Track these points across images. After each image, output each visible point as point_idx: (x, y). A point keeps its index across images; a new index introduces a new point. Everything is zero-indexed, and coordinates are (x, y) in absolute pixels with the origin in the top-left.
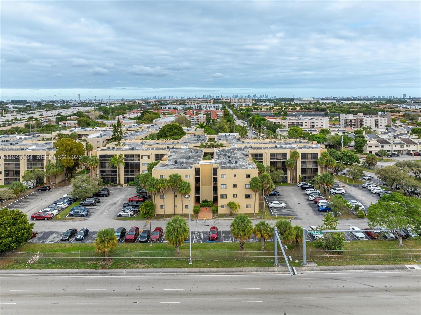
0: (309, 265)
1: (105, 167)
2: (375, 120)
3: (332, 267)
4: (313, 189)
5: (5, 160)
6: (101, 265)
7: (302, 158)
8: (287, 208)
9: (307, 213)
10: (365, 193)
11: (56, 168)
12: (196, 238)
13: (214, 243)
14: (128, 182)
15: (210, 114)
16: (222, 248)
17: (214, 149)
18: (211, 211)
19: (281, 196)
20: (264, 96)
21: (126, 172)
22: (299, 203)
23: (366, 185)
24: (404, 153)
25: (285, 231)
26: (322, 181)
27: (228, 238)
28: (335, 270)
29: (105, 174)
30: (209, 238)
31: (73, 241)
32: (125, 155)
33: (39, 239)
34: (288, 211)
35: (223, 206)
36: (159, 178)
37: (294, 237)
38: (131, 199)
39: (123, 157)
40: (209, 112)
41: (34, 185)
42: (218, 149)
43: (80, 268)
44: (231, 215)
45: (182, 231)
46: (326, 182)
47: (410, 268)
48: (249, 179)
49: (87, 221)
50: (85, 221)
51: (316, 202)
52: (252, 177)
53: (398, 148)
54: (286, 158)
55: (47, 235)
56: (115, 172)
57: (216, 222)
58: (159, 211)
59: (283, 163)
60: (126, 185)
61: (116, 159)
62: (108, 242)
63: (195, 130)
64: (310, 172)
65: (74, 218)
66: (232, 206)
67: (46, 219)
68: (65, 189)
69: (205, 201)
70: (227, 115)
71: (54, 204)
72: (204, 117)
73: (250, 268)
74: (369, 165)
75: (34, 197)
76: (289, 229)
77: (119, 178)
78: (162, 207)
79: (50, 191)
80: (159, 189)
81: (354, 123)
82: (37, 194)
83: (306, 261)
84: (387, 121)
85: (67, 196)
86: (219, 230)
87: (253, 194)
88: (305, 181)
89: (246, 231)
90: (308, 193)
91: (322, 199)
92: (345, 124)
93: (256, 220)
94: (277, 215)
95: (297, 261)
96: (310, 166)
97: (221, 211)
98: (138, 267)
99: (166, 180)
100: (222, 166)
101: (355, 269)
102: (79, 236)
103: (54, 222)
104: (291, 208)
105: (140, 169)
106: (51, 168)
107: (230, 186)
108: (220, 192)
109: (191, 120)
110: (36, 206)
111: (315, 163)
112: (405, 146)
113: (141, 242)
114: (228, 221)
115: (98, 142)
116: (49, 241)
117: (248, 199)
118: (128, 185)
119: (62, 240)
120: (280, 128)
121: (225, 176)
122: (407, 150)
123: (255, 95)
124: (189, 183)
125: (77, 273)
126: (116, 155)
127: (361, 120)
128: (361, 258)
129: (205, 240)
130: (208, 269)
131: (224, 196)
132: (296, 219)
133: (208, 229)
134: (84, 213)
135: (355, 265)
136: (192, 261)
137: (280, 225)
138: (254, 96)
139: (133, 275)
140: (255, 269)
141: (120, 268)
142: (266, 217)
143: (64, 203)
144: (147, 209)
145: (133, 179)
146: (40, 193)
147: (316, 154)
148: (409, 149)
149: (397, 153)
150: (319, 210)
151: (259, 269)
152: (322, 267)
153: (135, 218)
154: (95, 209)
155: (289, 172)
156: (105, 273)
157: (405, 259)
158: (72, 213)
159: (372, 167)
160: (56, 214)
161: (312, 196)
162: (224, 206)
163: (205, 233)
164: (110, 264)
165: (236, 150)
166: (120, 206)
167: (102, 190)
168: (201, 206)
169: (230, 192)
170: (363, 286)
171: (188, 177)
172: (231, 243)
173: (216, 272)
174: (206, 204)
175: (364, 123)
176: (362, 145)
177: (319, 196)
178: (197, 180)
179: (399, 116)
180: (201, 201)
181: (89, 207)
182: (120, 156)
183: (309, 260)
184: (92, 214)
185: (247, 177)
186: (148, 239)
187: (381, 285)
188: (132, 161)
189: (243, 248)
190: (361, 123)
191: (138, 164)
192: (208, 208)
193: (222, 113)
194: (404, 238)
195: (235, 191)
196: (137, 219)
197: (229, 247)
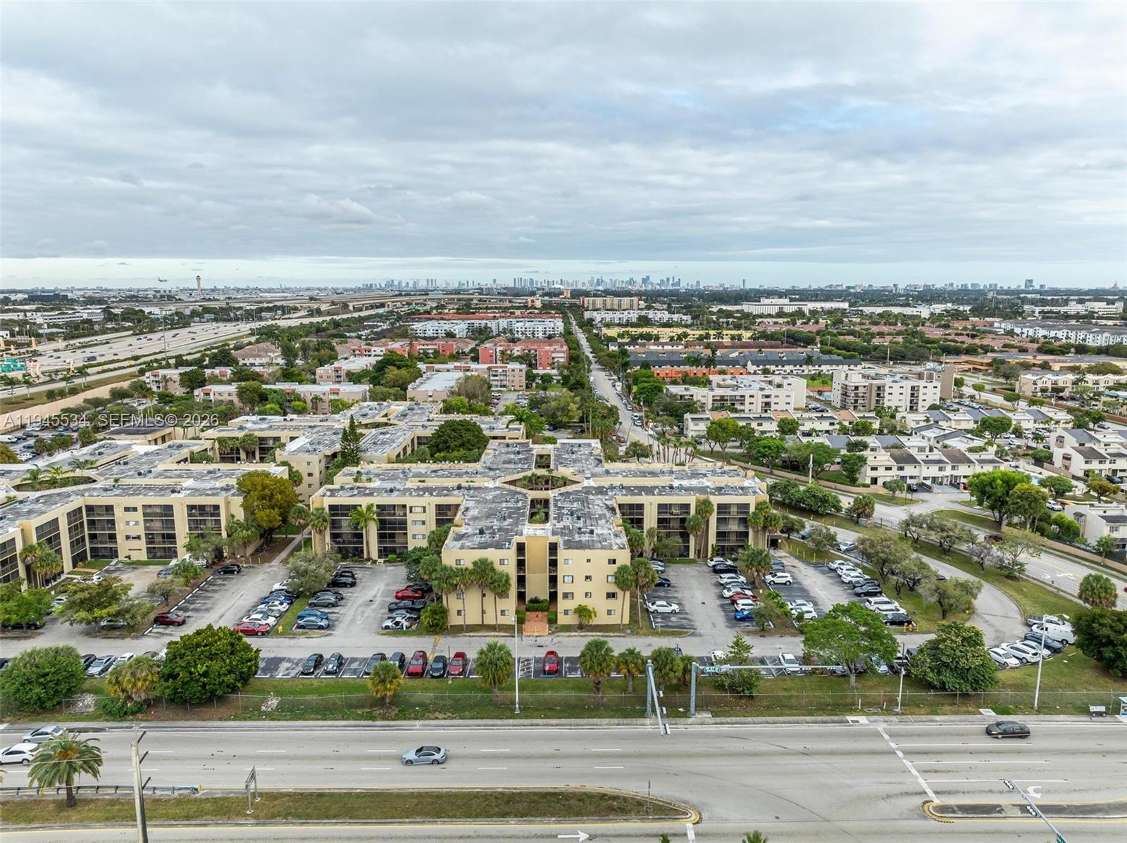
0: (700, 716)
1: (340, 527)
2: (913, 388)
3: (734, 719)
4: (733, 575)
5: (145, 515)
6: (379, 714)
7: (718, 513)
8: (681, 614)
9: (713, 624)
10: (831, 581)
11: (247, 530)
12: (523, 670)
13: (553, 679)
14: (386, 556)
15: (536, 355)
16: (567, 689)
17: (550, 492)
18: (546, 620)
19: (674, 587)
20: (671, 282)
21: (381, 537)
22: (703, 603)
23: (834, 566)
24: (945, 482)
25: (665, 666)
26: (749, 562)
27: (576, 670)
28: (737, 723)
29: (340, 540)
30: (545, 671)
31: (321, 674)
32: (378, 506)
33: (265, 671)
34: (682, 619)
35: (566, 612)
36: (454, 566)
37: (679, 674)
38: (400, 595)
39: (375, 509)
40: (532, 352)
41: (207, 562)
42: (557, 490)
43: (347, 719)
44: (581, 627)
45: (504, 665)
46: (755, 564)
47: (852, 721)
48: (614, 568)
49: (331, 637)
50: (328, 638)
51: (734, 602)
52: (618, 564)
53: (933, 471)
54: (688, 513)
55: (274, 663)
56: (361, 536)
57: (555, 640)
58: (455, 620)
59: (683, 521)
60: (382, 560)
61: (360, 514)
62: (391, 682)
63: (505, 426)
64: (733, 538)
65: (306, 633)
66: (582, 611)
67: (260, 634)
68: (269, 570)
69: (535, 601)
70: (575, 358)
71: (262, 604)
72: (521, 370)
73: (608, 720)
74: (859, 516)
75: (215, 588)
76: (672, 663)
77: (368, 548)
78: (459, 612)
79: (242, 573)
80: (456, 585)
81: (864, 393)
82: (219, 582)
83: (696, 710)
84: (938, 391)
85: (281, 587)
86: (559, 655)
87: (620, 593)
88: (723, 555)
89: (604, 665)
90: (723, 582)
91: (747, 597)
92: (842, 394)
93: (624, 637)
94: (661, 627)
95: (681, 710)
96: (734, 527)
97: (562, 620)
98: (436, 718)
99: (466, 569)
100: (566, 538)
101: (768, 723)
102: (331, 666)
103: (275, 640)
104: (687, 613)
105: (408, 532)
106: (236, 530)
107: (580, 579)
108: (562, 588)
109: (492, 378)
110: (229, 606)
111: (744, 521)
112: (949, 468)
113: (433, 677)
114: (575, 638)
115: (309, 463)
116: (281, 674)
117: (611, 601)
118: (385, 562)
119: (303, 673)
120: (691, 413)
121: (570, 562)
122: (952, 476)
123: (648, 278)
124: (507, 576)
125: (346, 726)
126: (361, 506)
127: (879, 388)
128: (783, 706)
129: (537, 673)
130: (545, 721)
131: (570, 596)
132: (693, 635)
133: (541, 654)
134: (324, 623)
135: (769, 716)
136: (520, 708)
137: (658, 656)
138: (645, 281)
139: (432, 730)
140: (616, 721)
141: (409, 719)
142: (641, 631)
143: (281, 604)
144: (435, 619)
145: (393, 551)
146: (224, 579)
147: (747, 506)
148: (955, 473)
149: (928, 482)
150: (735, 618)
151: (621, 721)
152: (718, 719)
153: (413, 631)
154: (338, 613)
155: (692, 539)
156: (388, 726)
157: (850, 708)
158: (301, 622)
159: (863, 520)
160: (274, 623)
161: (729, 590)
162: (569, 612)
163: (537, 660)
164: (393, 714)
165: (593, 494)
166: (381, 608)
167: (341, 576)
168: (528, 610)
169: (579, 588)
170: (773, 748)
171: (506, 563)
172: (580, 679)
173: (557, 725)
174: (536, 605)
175: (886, 394)
176: (856, 467)
177: (742, 589)
178: (521, 564)
179: (982, 364)
180: (527, 600)
181: (326, 610)
182: (369, 508)
183: (700, 707)
184: (336, 623)
185: (609, 563)
186: (444, 672)
187: (799, 746)
188: (392, 516)
189: (598, 689)
190: (878, 395)
191: (405, 522)
192: (540, 614)
193: (562, 355)
194: (860, 674)
195: (588, 587)
196: (418, 633)
197: (578, 686)
